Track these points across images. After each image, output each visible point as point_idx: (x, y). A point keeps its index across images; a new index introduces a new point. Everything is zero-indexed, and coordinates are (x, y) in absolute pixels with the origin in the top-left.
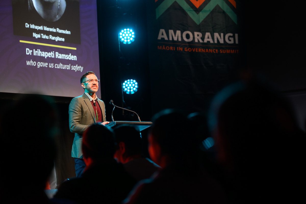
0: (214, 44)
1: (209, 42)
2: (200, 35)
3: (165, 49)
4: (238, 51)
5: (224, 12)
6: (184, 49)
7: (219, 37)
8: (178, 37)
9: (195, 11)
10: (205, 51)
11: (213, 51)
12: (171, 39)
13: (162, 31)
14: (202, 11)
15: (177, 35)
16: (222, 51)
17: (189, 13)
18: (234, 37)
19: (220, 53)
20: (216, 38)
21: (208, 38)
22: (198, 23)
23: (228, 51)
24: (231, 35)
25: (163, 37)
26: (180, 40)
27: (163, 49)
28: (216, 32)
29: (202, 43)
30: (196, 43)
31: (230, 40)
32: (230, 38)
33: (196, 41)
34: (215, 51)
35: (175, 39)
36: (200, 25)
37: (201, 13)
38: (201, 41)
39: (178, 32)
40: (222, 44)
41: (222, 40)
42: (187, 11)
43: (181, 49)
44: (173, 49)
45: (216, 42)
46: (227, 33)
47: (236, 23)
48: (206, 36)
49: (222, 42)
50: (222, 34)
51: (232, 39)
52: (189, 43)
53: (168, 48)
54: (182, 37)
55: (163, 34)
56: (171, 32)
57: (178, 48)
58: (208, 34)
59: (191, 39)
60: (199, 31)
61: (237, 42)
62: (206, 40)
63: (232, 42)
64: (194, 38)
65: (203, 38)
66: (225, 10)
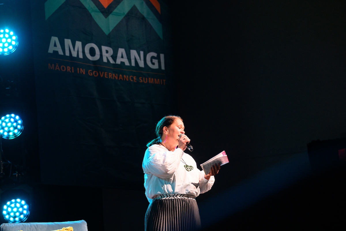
0: (130, 67)
1: (122, 63)
2: (109, 52)
3: (59, 68)
4: (164, 80)
5: (143, 19)
6: (87, 72)
7: (138, 58)
8: (78, 51)
9: (102, 12)
10: (118, 77)
11: (129, 78)
12: (67, 54)
13: (55, 39)
14: (112, 13)
15: (76, 49)
16: (142, 79)
17: (93, 14)
18: (158, 58)
19: (140, 82)
20: (134, 57)
21: (122, 57)
22: (107, 32)
23: (151, 81)
24: (155, 54)
25: (56, 49)
26: (81, 56)
27: (56, 69)
28: (134, 49)
29: (113, 64)
30: (105, 63)
31: (153, 64)
32: (154, 61)
33: (105, 60)
34: (133, 79)
35: (74, 54)
36: (109, 34)
37: (110, 16)
38: (112, 61)
39: (79, 44)
40: (141, 68)
41: (143, 62)
42: (90, 11)
43: (83, 71)
44: (71, 70)
45: (133, 64)
46: (149, 51)
47: (161, 37)
48: (119, 55)
49: (141, 64)
50: (142, 53)
51: (156, 61)
52: (94, 62)
53: (63, 68)
54: (84, 52)
55: (55, 45)
56: (68, 42)
57: (78, 69)
58: (121, 51)
59: (97, 57)
60: (108, 45)
61: (163, 68)
62: (118, 61)
63: (156, 67)
64: (101, 55)
65: (114, 57)
66: (145, 15)
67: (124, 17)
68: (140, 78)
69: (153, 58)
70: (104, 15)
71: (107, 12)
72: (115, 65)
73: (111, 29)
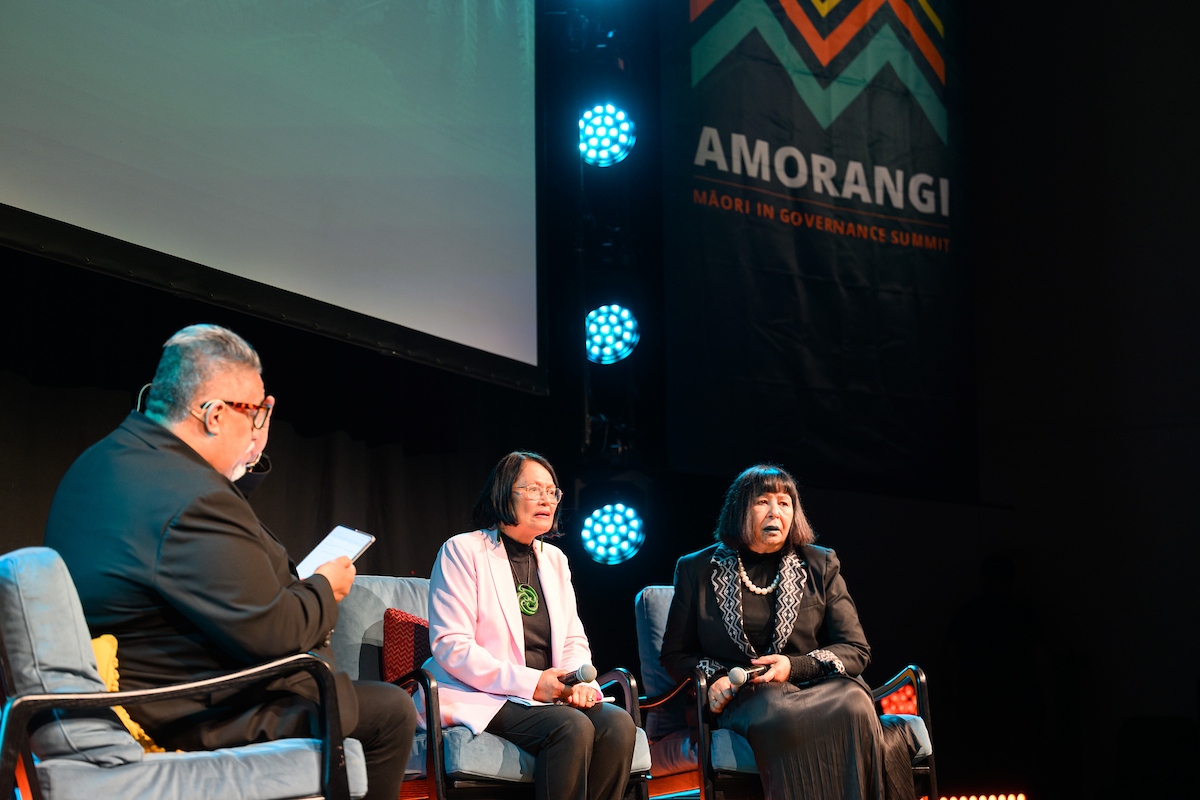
0: (873, 206)
1: (856, 196)
2: (828, 169)
4: (946, 241)
5: (906, 94)
6: (777, 215)
7: (890, 184)
8: (760, 165)
9: (817, 76)
10: (846, 229)
11: (869, 234)
12: (737, 169)
13: (710, 134)
14: (839, 79)
15: (756, 158)
16: (898, 236)
17: (796, 79)
18: (935, 188)
19: (893, 242)
20: (882, 185)
21: (855, 181)
22: (824, 123)
24: (927, 179)
25: (711, 157)
26: (766, 176)
28: (882, 165)
29: (835, 198)
30: (818, 194)
31: (924, 201)
33: (818, 188)
34: (877, 234)
35: (752, 171)
36: (830, 128)
37: (834, 86)
38: (832, 191)
40: (897, 211)
42: (790, 72)
43: (769, 211)
44: (744, 208)
45: (880, 200)
46: (916, 172)
47: (944, 139)
48: (850, 176)
49: (898, 202)
50: (900, 174)
51: (929, 195)
52: (794, 192)
53: (727, 203)
54: (772, 167)
55: (711, 148)
56: (739, 141)
57: (759, 206)
58: (855, 168)
59: (801, 180)
60: (827, 152)
61: (945, 211)
62: (848, 191)
63: (929, 208)
64: (810, 176)
65: (838, 182)
66: (911, 86)
67: (865, 90)
68: (893, 234)
69: (923, 187)
70: (819, 82)
71: (826, 75)
72: (840, 201)
73: (835, 115)
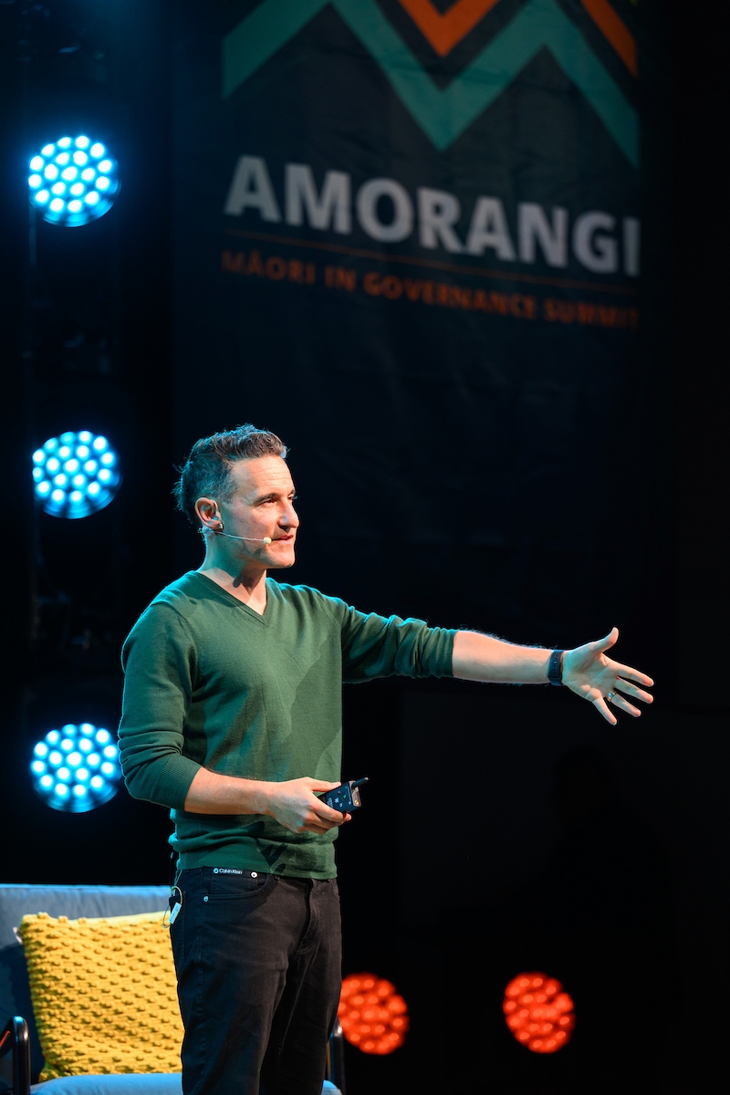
0: (517, 265)
1: (490, 251)
2: (446, 211)
3: (259, 270)
4: (634, 313)
5: (573, 93)
6: (360, 283)
7: (543, 232)
8: (333, 208)
9: (430, 70)
10: (473, 299)
11: (509, 307)
12: (294, 217)
13: (252, 166)
14: (466, 73)
15: (327, 199)
16: (556, 308)
17: (395, 77)
18: (617, 234)
19: (547, 317)
20: (531, 233)
21: (489, 229)
22: (441, 141)
23: (586, 314)
24: (605, 220)
25: (253, 200)
26: (343, 225)
27: (250, 270)
29: (457, 254)
30: (429, 249)
31: (599, 253)
32: (601, 243)
33: (428, 240)
34: (522, 306)
35: (320, 219)
36: (451, 148)
37: (457, 86)
39: (338, 183)
40: (554, 270)
41: (561, 244)
42: (386, 67)
43: (346, 279)
44: (305, 276)
45: (527, 254)
46: (587, 210)
47: (631, 159)
48: (480, 219)
49: (556, 255)
50: (560, 216)
51: (607, 245)
52: (389, 247)
53: (276, 269)
54: (354, 212)
55: (252, 187)
56: (299, 175)
57: (330, 271)
58: (488, 208)
59: (401, 229)
60: (443, 183)
61: (632, 267)
62: (477, 242)
63: (607, 264)
64: (416, 222)
65: (462, 229)
66: (581, 80)
67: (507, 89)
68: (549, 305)
69: (598, 232)
70: (434, 78)
71: (444, 69)
72: (464, 259)
73: (456, 128)
